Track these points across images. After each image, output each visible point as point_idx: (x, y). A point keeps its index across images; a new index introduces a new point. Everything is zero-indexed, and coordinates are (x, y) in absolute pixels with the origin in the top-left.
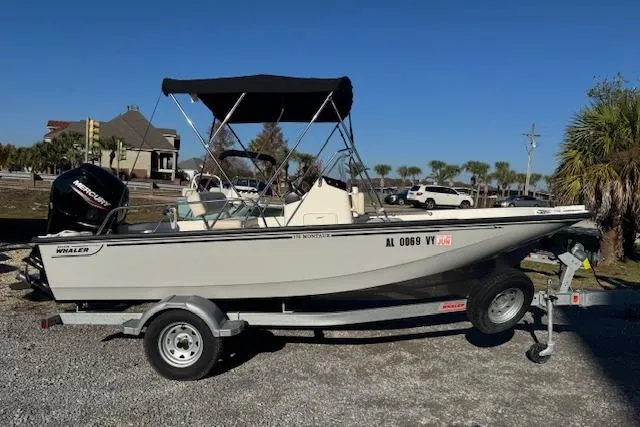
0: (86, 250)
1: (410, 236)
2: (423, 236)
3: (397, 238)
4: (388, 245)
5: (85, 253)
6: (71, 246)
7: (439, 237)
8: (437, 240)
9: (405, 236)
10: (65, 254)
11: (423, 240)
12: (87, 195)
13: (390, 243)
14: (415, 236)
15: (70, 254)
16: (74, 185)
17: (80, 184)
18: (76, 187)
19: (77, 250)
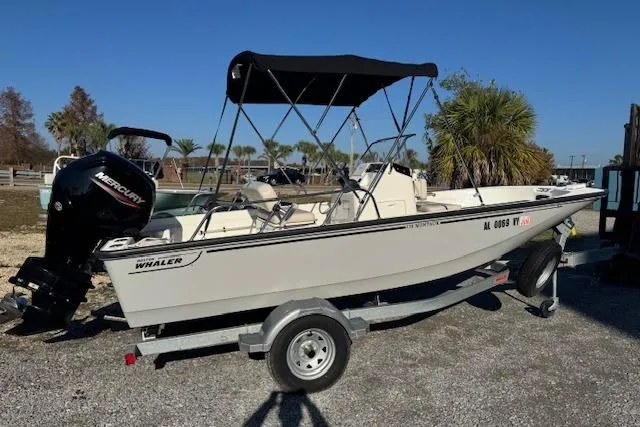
0: (179, 261)
1: (502, 218)
2: (511, 218)
3: (492, 221)
4: (485, 228)
5: (178, 264)
6: (156, 257)
7: (522, 218)
8: (521, 221)
9: (498, 219)
10: (149, 268)
11: (511, 222)
12: (116, 190)
13: (487, 227)
14: (505, 218)
15: (156, 267)
16: (97, 179)
17: (106, 177)
18: (100, 181)
19: (166, 262)
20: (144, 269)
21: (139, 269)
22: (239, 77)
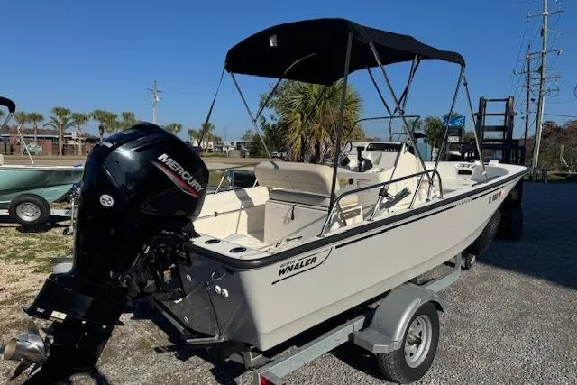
0: (314, 260)
6: (297, 260)
10: (290, 273)
12: (180, 177)
15: (296, 271)
16: (160, 162)
17: (170, 160)
18: (164, 165)
19: (304, 264)
20: (286, 275)
21: (283, 276)
22: (276, 45)
